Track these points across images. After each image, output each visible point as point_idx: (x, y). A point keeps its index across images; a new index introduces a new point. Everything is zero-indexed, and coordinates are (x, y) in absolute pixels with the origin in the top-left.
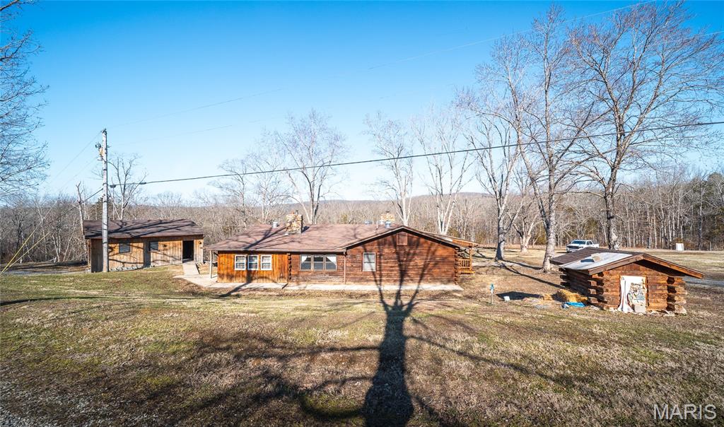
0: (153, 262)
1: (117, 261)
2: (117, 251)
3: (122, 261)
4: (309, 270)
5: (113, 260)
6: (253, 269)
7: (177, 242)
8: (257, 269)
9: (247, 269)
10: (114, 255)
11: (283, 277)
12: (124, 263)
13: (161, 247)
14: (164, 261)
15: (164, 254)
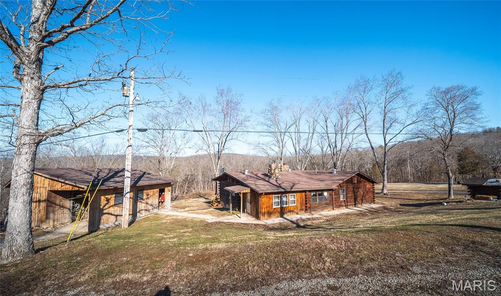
0: (139, 212)
1: (111, 214)
2: (112, 202)
3: (115, 214)
4: (315, 203)
5: (108, 214)
6: (284, 206)
7: (155, 190)
8: (287, 206)
9: (281, 206)
10: (109, 207)
11: (302, 209)
12: (117, 216)
13: (145, 197)
14: (146, 210)
15: (147, 203)
